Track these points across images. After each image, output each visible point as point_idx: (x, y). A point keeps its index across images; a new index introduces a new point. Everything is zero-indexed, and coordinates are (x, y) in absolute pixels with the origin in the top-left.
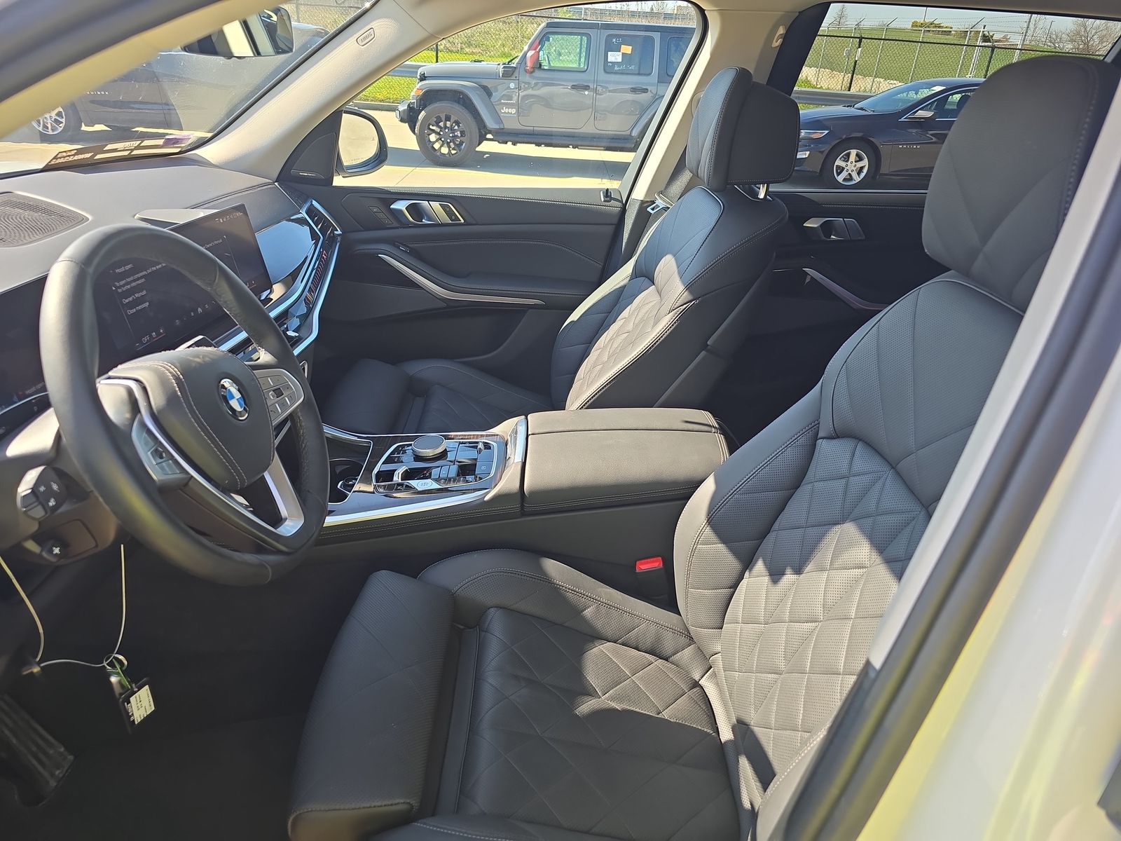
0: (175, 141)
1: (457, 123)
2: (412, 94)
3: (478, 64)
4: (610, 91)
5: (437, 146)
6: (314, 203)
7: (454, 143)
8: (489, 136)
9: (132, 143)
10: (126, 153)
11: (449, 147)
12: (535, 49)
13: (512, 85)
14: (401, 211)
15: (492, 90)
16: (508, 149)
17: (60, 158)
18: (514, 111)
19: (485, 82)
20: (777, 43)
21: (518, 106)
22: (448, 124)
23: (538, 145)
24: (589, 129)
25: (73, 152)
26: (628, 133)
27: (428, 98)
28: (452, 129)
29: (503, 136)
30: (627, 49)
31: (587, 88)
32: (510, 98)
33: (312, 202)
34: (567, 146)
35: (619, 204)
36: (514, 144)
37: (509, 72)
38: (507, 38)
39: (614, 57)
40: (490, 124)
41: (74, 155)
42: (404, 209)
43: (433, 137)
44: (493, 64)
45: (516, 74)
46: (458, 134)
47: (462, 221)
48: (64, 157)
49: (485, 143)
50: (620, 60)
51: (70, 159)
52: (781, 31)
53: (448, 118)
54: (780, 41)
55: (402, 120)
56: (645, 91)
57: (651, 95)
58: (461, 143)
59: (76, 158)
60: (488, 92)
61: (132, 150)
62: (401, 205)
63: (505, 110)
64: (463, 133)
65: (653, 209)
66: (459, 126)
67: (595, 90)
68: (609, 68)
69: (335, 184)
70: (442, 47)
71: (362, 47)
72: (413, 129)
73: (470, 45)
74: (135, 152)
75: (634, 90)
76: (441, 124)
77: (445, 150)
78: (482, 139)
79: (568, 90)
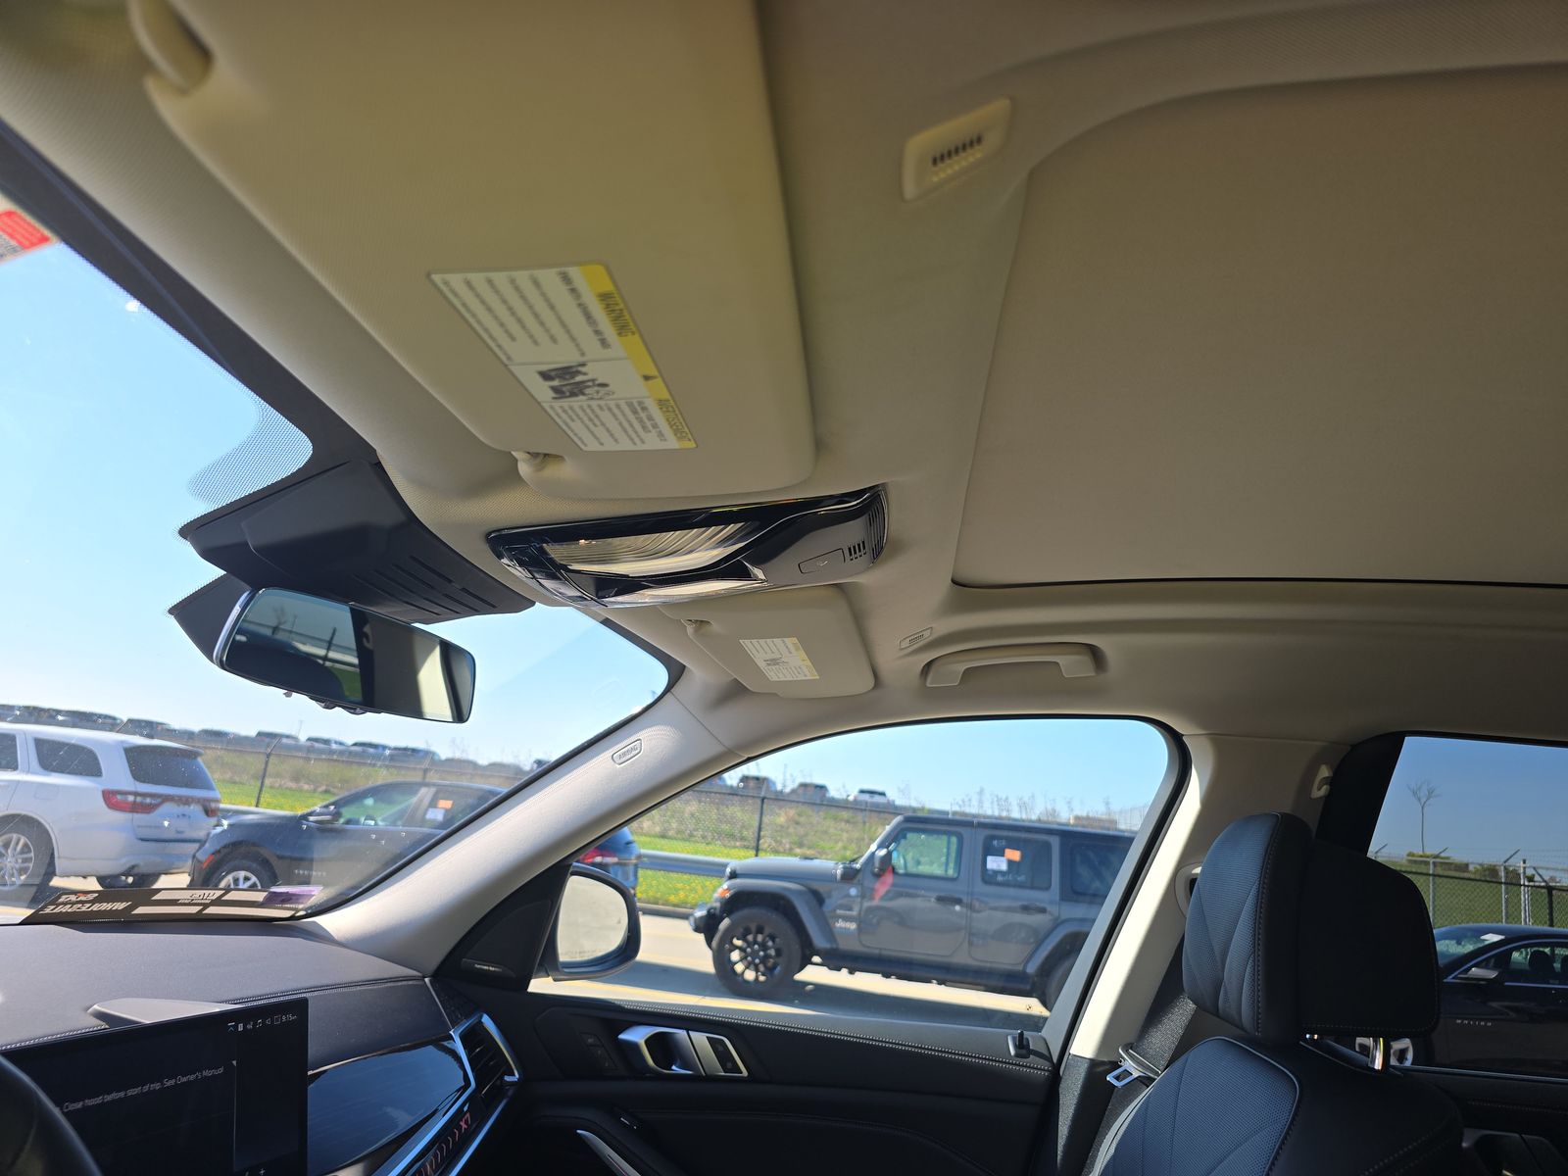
0: (287, 899)
1: (773, 938)
2: (716, 895)
3: (808, 863)
4: (992, 909)
5: (739, 968)
6: (486, 1020)
7: (765, 966)
8: (816, 959)
9: (207, 892)
10: (194, 910)
11: (757, 970)
12: (887, 847)
13: (853, 891)
14: (634, 1046)
15: (825, 896)
16: (842, 979)
17: (65, 904)
18: (853, 926)
19: (816, 886)
20: (1319, 792)
21: (860, 921)
22: (760, 938)
23: (887, 975)
24: (962, 958)
25: (91, 897)
26: (1021, 968)
27: (737, 902)
28: (763, 946)
29: (836, 960)
30: (1015, 855)
31: (959, 901)
32: (850, 909)
33: (481, 1017)
34: (928, 981)
35: (1046, 1065)
36: (851, 972)
37: (850, 875)
38: (850, 841)
39: (996, 863)
40: (819, 941)
41: (93, 902)
42: (642, 1042)
43: (735, 956)
44: (829, 864)
45: (859, 876)
46: (772, 952)
47: (745, 1073)
48: (73, 903)
49: (809, 968)
50: (1004, 867)
51: (84, 909)
52: (1325, 772)
53: (760, 930)
54: (1324, 790)
55: (697, 929)
56: (1043, 911)
57: (1050, 917)
58: (774, 967)
59: (96, 907)
60: (818, 898)
61: (206, 906)
62: (638, 1035)
63: (840, 924)
64: (779, 953)
65: (1117, 1078)
66: (773, 941)
67: (970, 907)
68: (989, 878)
69: (531, 989)
70: (766, 846)
71: (618, 766)
72: (709, 942)
73: (801, 845)
74: (212, 910)
75: (1026, 909)
76: (750, 938)
77: (750, 975)
78: (806, 961)
79: (932, 903)
